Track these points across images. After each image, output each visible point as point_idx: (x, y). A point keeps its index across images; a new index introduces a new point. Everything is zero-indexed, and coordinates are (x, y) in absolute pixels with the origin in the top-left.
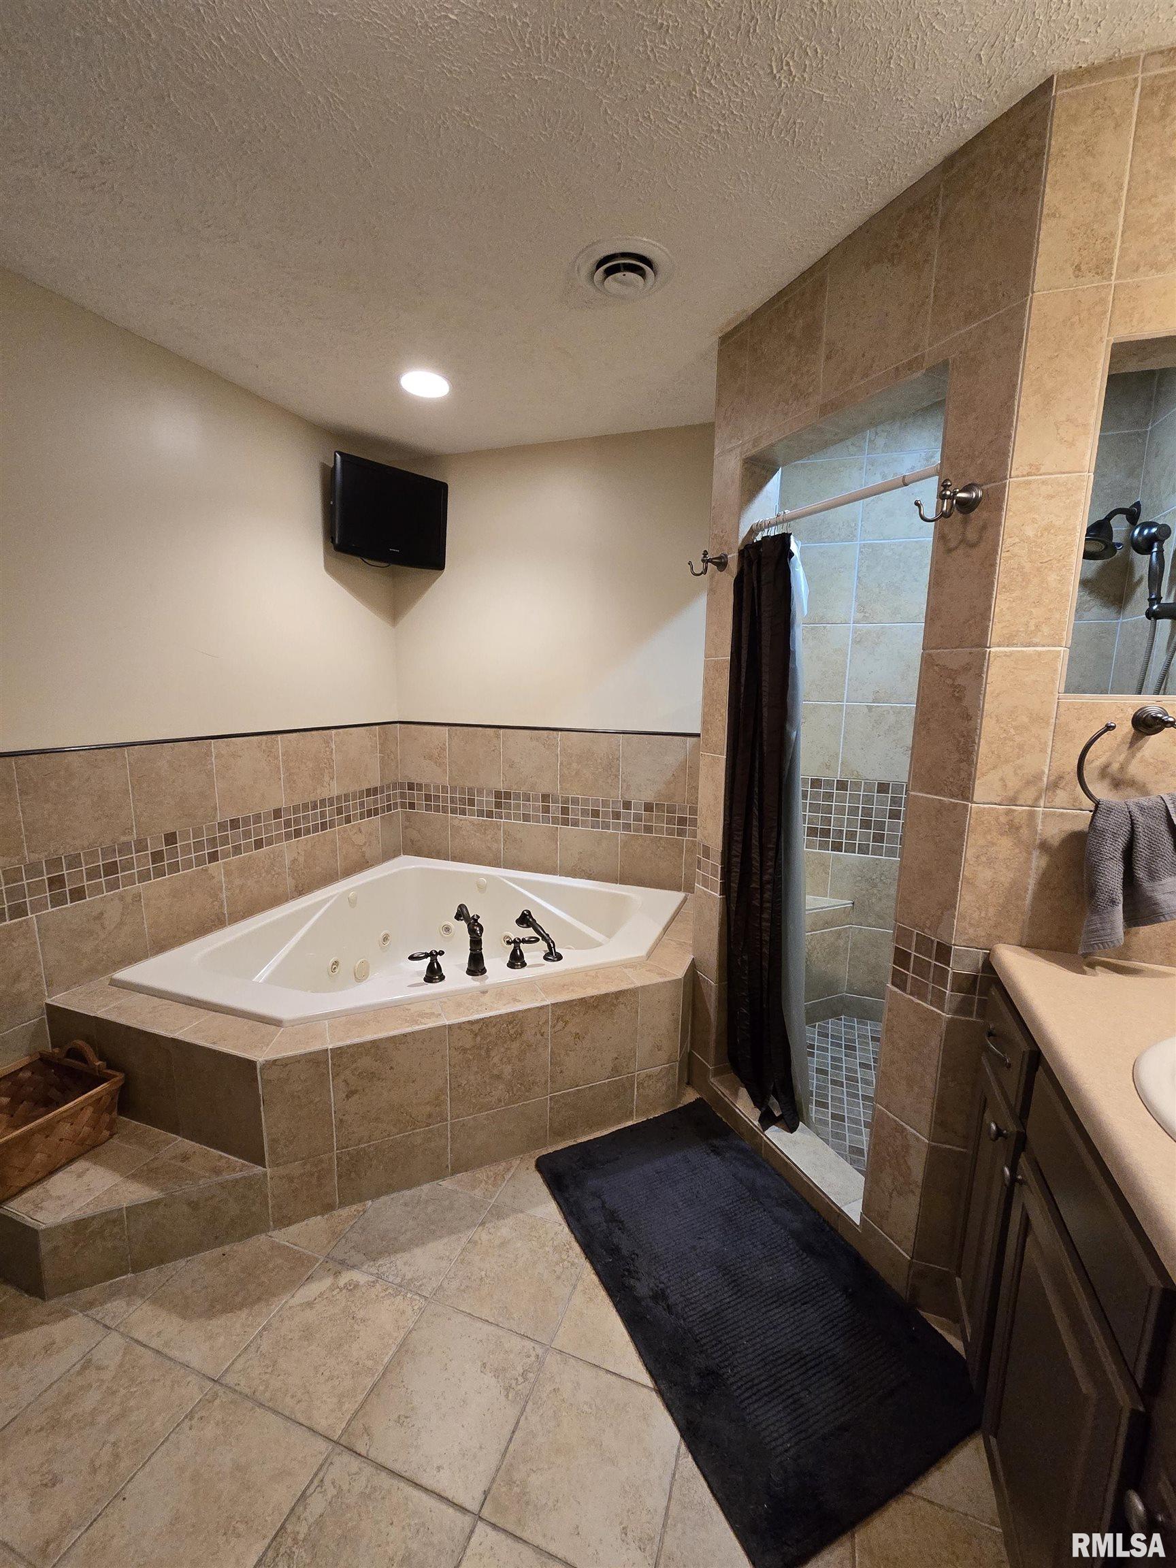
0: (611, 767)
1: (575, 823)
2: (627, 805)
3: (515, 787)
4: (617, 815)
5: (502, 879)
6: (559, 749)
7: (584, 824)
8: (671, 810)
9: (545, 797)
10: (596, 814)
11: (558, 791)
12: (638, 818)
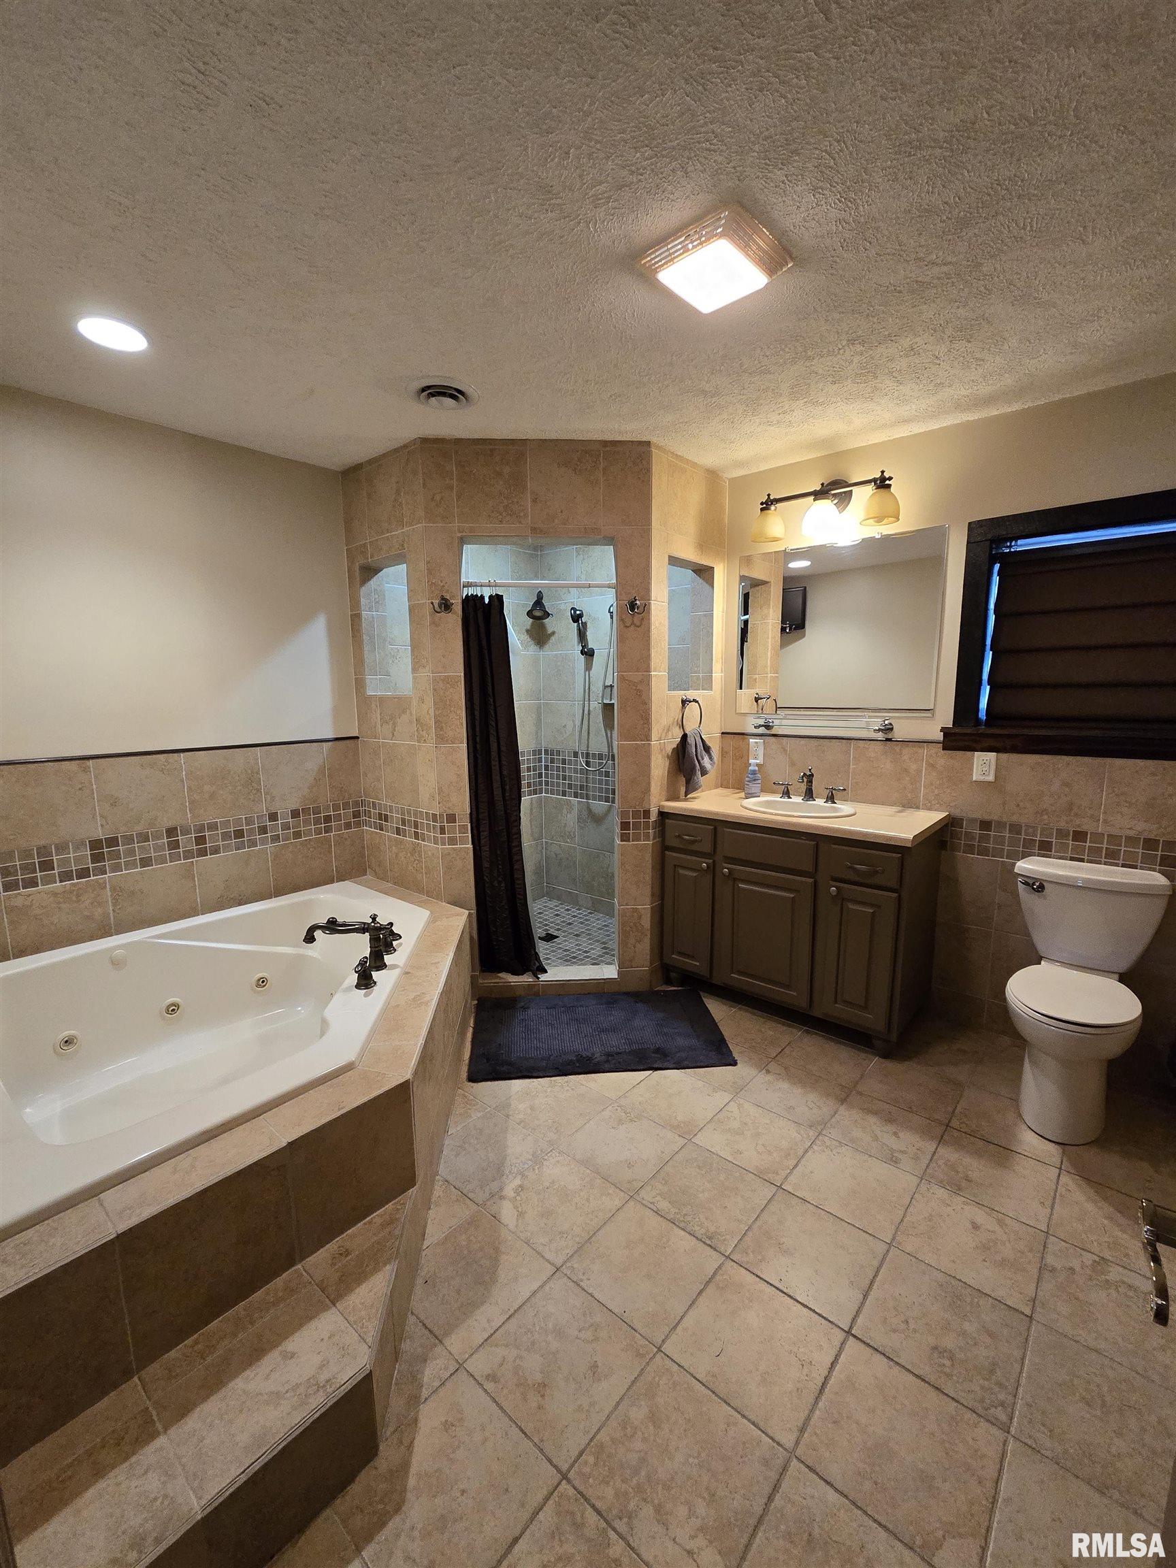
0: (251, 780)
1: (216, 851)
2: (273, 817)
3: (123, 829)
4: (263, 830)
5: (148, 940)
6: (184, 773)
7: (227, 848)
8: (317, 811)
9: (171, 832)
10: (239, 834)
11: (189, 819)
12: (286, 827)
